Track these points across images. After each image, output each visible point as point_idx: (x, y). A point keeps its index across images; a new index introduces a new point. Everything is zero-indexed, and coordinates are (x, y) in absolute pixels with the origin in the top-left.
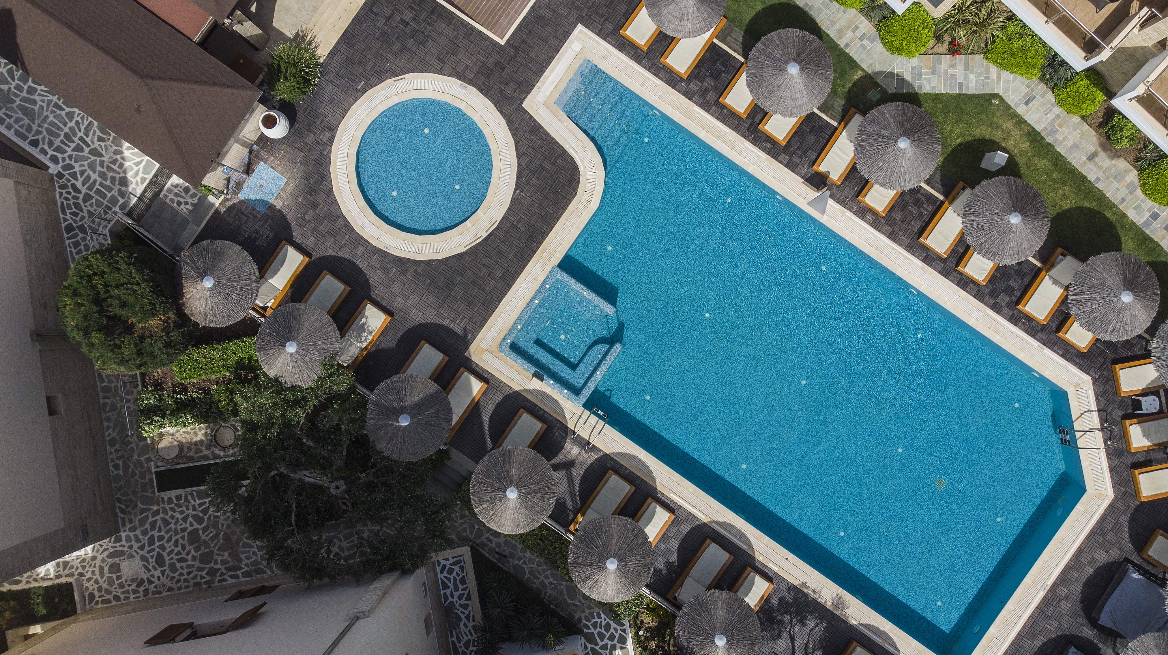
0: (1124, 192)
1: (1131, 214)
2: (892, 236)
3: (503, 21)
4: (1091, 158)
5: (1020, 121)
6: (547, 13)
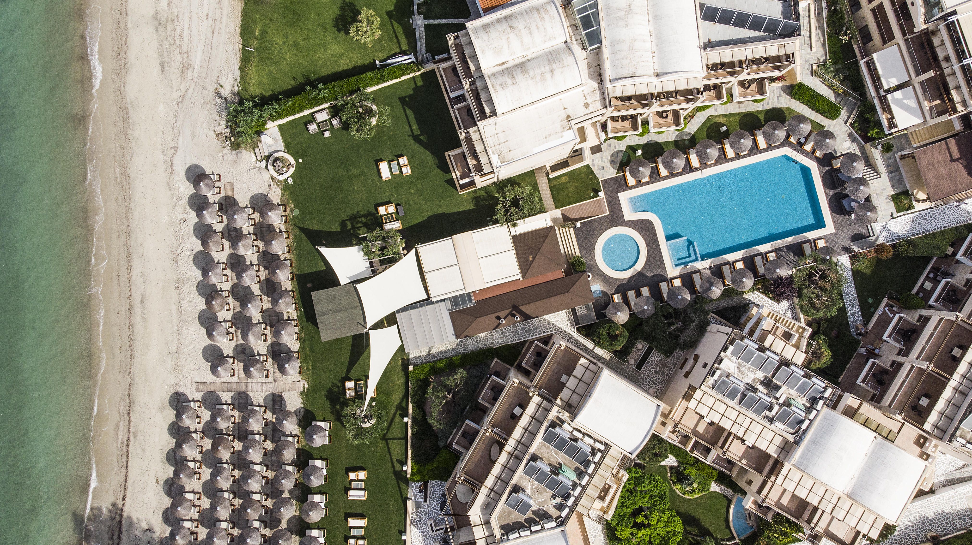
0: (752, 107)
1: (759, 109)
2: (721, 164)
3: (604, 210)
4: (739, 108)
5: (719, 116)
6: (610, 199)
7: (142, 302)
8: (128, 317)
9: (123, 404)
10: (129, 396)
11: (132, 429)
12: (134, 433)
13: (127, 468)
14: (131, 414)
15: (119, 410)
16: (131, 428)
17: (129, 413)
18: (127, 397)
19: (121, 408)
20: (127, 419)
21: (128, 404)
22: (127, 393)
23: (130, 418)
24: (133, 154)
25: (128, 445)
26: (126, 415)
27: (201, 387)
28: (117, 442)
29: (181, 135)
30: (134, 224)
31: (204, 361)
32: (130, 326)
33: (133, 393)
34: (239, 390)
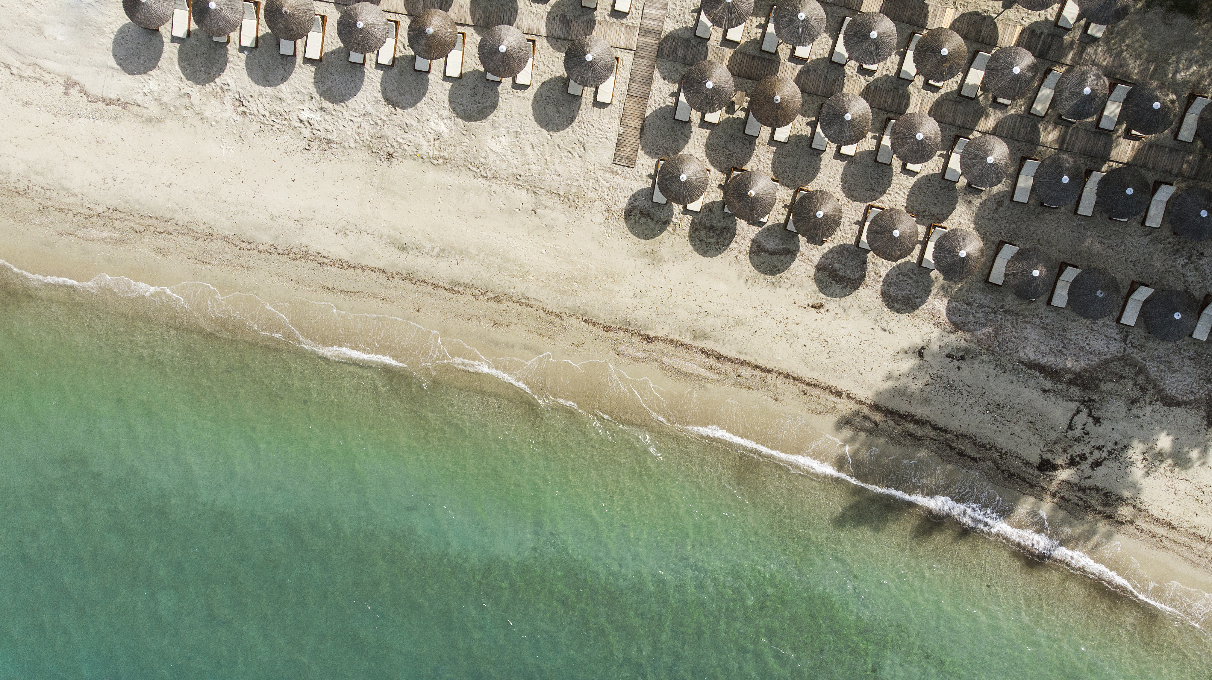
7: (403, 248)
8: (430, 289)
9: (623, 348)
10: (608, 328)
11: (686, 339)
12: (695, 338)
13: (769, 371)
14: (652, 334)
15: (635, 359)
16: (682, 340)
17: (649, 339)
18: (610, 334)
19: (634, 352)
20: (660, 345)
21: (627, 336)
22: (602, 333)
23: (658, 338)
24: (64, 188)
25: (719, 357)
26: (651, 346)
27: (627, 151)
28: (707, 379)
29: (39, 61)
30: (224, 226)
31: (569, 129)
32: (452, 291)
33: (604, 318)
34: (653, 55)
